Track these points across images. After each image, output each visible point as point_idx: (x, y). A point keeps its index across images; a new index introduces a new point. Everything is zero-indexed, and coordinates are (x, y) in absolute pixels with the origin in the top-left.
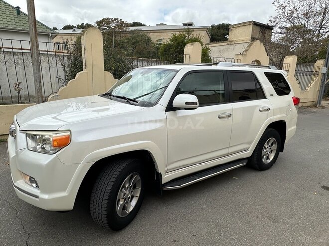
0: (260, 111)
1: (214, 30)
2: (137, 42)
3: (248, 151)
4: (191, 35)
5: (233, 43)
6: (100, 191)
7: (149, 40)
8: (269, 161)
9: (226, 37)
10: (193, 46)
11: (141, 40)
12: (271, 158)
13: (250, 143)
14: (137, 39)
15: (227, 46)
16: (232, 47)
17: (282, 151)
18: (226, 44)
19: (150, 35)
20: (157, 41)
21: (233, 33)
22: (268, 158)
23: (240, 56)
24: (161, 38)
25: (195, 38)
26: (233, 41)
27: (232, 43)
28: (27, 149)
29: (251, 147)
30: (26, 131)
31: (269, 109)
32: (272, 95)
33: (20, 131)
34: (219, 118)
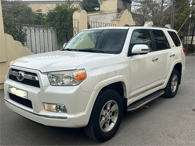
0: (170, 56)
1: (85, 3)
2: (18, 12)
3: (164, 84)
4: (72, 6)
5: (104, 13)
7: (30, 10)
9: (95, 9)
10: (80, 13)
11: (22, 10)
13: (165, 78)
14: (19, 9)
15: (99, 16)
16: (103, 16)
17: (180, 84)
18: (98, 13)
19: (31, 6)
20: (37, 11)
21: (103, 5)
24: (41, 8)
25: (75, 8)
26: (104, 11)
27: (102, 13)
28: (50, 86)
29: (166, 81)
30: (48, 72)
31: (174, 55)
32: (173, 46)
33: (41, 73)
34: (153, 61)
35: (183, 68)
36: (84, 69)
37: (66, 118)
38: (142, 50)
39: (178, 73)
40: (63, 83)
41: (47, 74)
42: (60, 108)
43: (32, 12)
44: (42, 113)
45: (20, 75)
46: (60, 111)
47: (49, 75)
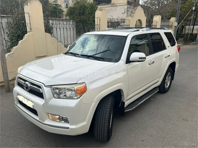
0: (165, 57)
3: (159, 82)
5: (115, 5)
6: (102, 118)
8: (167, 86)
10: (101, 12)
12: (168, 85)
15: (111, 8)
16: (114, 8)
17: (173, 80)
20: (54, 2)
22: (167, 85)
23: (130, 17)
28: (54, 98)
29: (161, 80)
30: (51, 85)
31: (169, 56)
32: (169, 47)
33: (45, 86)
34: (149, 64)
35: (177, 66)
36: (84, 83)
37: (68, 128)
38: (140, 58)
39: (172, 71)
40: (65, 96)
41: (51, 87)
42: (62, 119)
43: (49, 2)
44: (47, 122)
45: (27, 85)
46: (63, 121)
47: (52, 88)
